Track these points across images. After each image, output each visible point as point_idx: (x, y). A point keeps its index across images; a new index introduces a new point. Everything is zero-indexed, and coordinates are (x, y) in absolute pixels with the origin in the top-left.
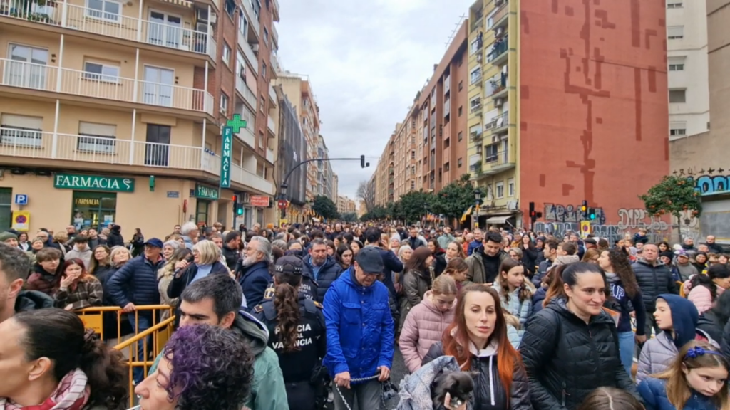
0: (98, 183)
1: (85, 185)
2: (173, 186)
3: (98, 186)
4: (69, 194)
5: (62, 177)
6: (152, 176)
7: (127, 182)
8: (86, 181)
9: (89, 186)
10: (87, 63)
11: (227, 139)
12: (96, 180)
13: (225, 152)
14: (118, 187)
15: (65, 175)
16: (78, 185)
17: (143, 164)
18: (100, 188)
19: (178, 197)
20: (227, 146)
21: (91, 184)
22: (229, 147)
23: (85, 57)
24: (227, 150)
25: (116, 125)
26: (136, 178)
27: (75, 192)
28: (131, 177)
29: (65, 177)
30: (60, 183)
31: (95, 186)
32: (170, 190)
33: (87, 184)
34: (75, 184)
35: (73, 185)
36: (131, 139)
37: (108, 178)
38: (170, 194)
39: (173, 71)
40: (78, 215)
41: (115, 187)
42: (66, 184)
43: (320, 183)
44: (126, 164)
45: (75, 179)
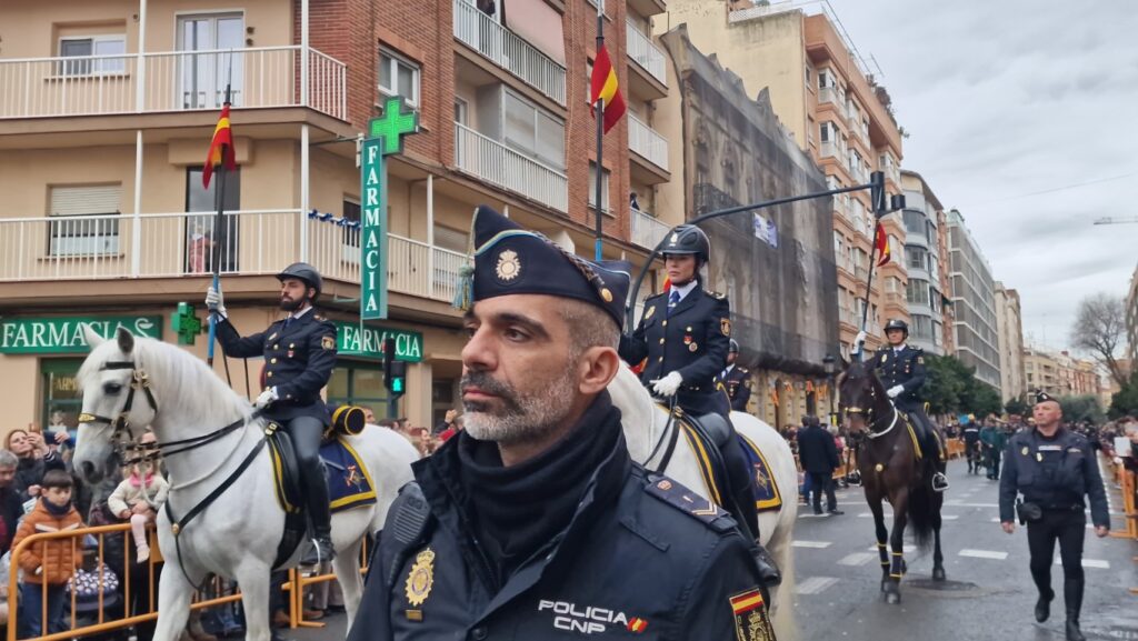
1: (57, 342)
3: (82, 344)
4: (31, 366)
5: (14, 325)
6: (182, 304)
7: (142, 327)
8: (58, 334)
9: (65, 344)
10: (63, 41)
11: (373, 176)
12: (77, 327)
13: (368, 212)
15: (16, 323)
16: (44, 344)
17: (180, 273)
20: (372, 198)
21: (69, 341)
22: (378, 197)
23: (59, 27)
24: (372, 208)
25: (118, 184)
26: (164, 312)
28: (156, 312)
29: (18, 327)
30: (11, 341)
31: (78, 341)
33: (62, 341)
34: (38, 342)
36: (133, 212)
37: (101, 320)
39: (241, 13)
40: (57, 417)
43: (924, 309)
44: (125, 275)
45: (39, 329)
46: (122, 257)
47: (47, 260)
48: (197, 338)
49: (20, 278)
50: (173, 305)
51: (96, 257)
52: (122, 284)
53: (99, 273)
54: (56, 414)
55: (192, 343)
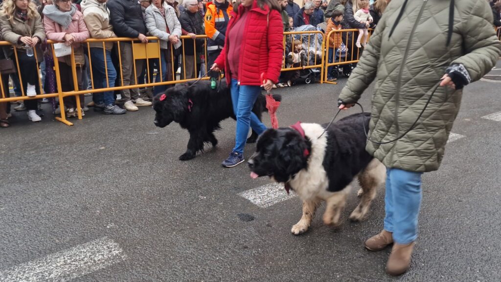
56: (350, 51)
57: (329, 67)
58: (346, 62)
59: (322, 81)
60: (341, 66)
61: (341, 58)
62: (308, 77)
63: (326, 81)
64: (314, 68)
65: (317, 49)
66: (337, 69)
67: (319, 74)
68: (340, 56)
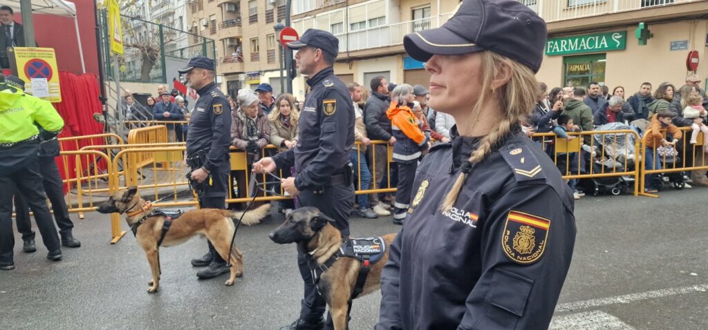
0: (585, 45)
1: (572, 48)
2: (679, 33)
3: (585, 48)
4: (560, 60)
5: (552, 42)
6: (641, 24)
7: (616, 38)
8: (573, 43)
9: (576, 49)
12: (583, 40)
14: (606, 46)
15: (554, 41)
16: (566, 50)
17: (639, 7)
18: (588, 49)
19: (686, 48)
21: (579, 47)
26: (629, 29)
27: (565, 58)
28: (623, 29)
29: (554, 43)
30: (551, 49)
31: (583, 47)
32: (674, 39)
33: (575, 48)
34: (563, 48)
35: (562, 50)
37: (595, 36)
38: (674, 46)
41: (603, 45)
42: (556, 50)
44: (610, 12)
45: (564, 44)
46: (605, 3)
47: (567, 10)
48: (648, 40)
49: (558, 20)
50: (636, 24)
51: (595, 4)
52: (607, 17)
53: (596, 12)
54: (570, 82)
55: (645, 43)
56: (680, 155)
57: (646, 176)
58: (674, 169)
59: (636, 192)
60: (666, 174)
61: (666, 163)
62: (617, 186)
63: (642, 193)
64: (626, 176)
65: (631, 152)
66: (661, 178)
67: (632, 183)
68: (664, 161)
